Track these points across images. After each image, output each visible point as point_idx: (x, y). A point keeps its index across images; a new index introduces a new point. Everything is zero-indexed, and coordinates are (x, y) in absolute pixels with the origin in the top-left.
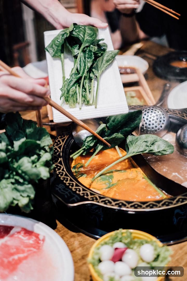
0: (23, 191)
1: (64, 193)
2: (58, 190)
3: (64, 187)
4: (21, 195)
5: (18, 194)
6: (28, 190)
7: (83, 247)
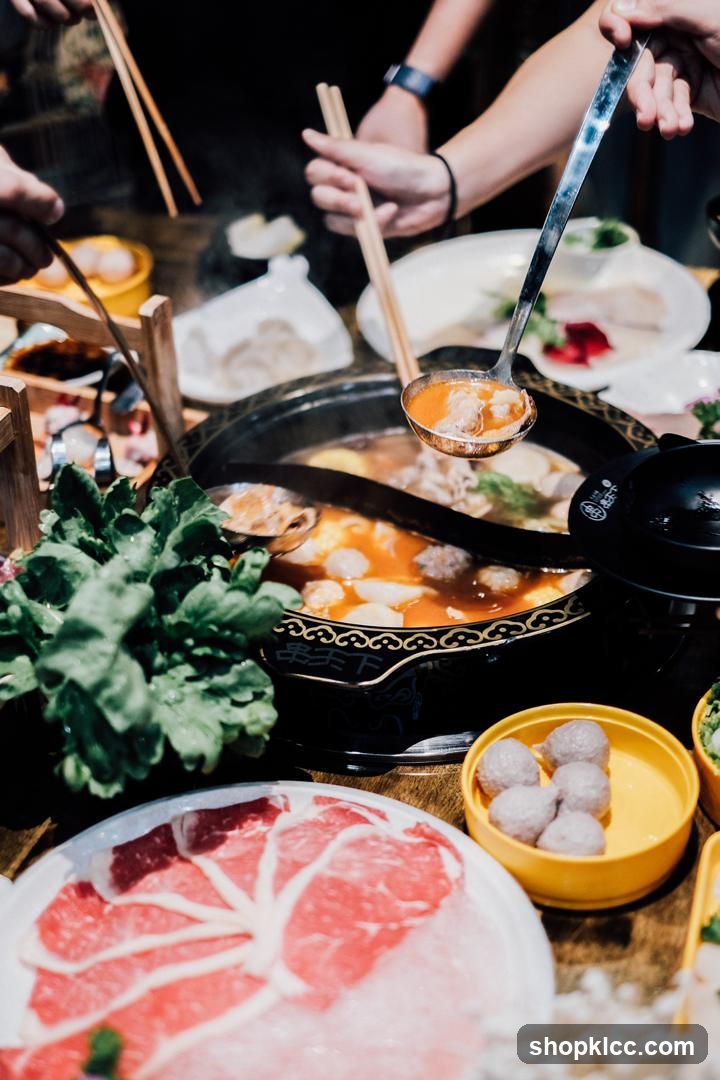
0: (235, 688)
1: (324, 660)
2: (297, 660)
3: (308, 648)
4: (235, 703)
5: (225, 702)
6: (251, 677)
7: (435, 799)
